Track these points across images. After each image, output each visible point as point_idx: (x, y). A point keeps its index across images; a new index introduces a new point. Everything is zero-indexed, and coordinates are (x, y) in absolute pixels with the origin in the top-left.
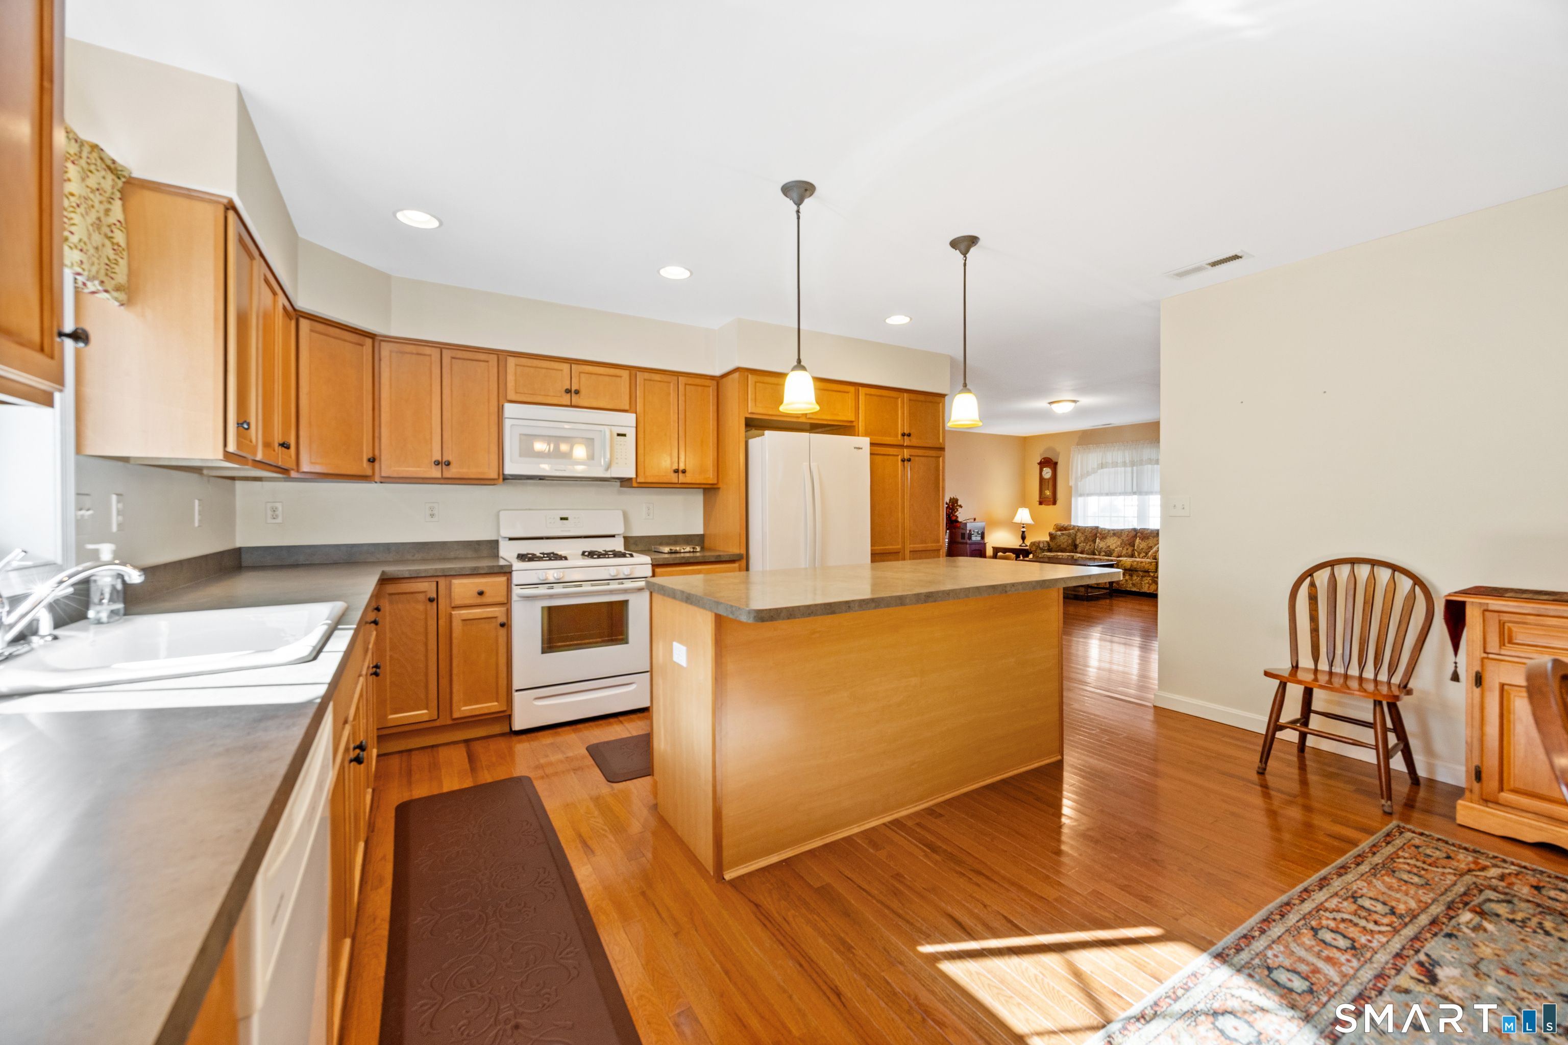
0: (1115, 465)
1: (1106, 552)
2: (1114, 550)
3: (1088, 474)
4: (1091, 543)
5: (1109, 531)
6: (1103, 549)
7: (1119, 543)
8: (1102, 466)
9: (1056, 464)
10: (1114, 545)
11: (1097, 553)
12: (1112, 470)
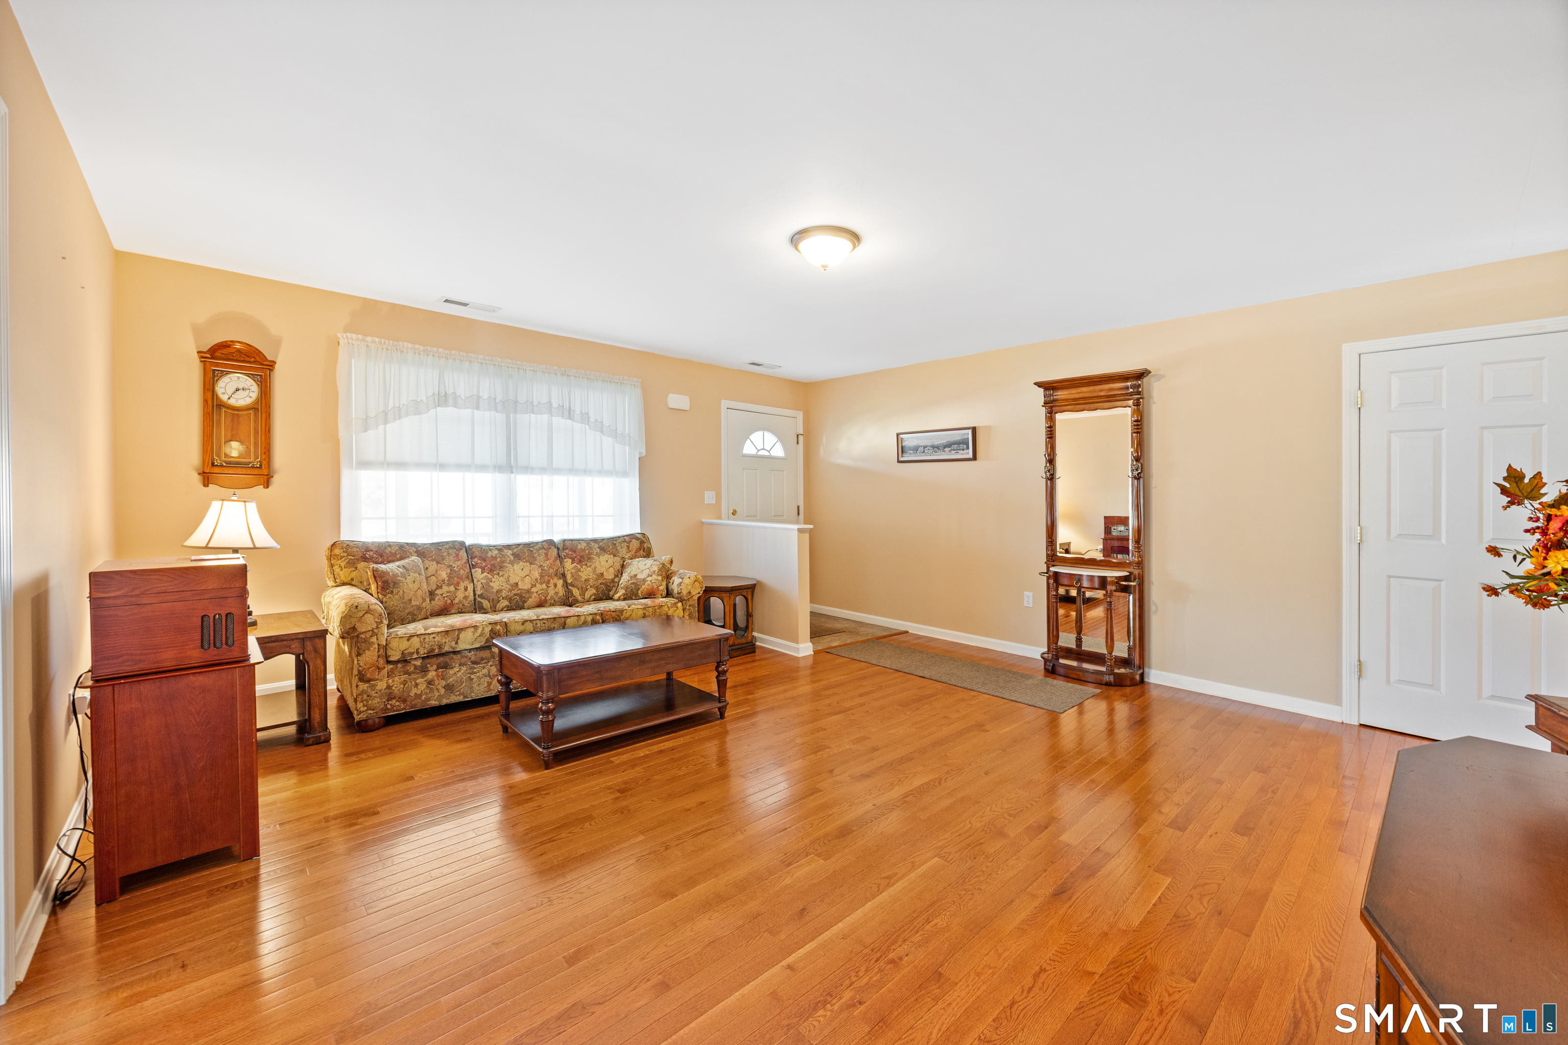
0: (476, 402)
1: (510, 600)
2: (528, 591)
3: (399, 414)
4: (466, 583)
5: (501, 549)
6: (504, 594)
7: (536, 574)
8: (442, 399)
9: (271, 365)
10: (527, 579)
11: (486, 604)
12: (466, 413)
